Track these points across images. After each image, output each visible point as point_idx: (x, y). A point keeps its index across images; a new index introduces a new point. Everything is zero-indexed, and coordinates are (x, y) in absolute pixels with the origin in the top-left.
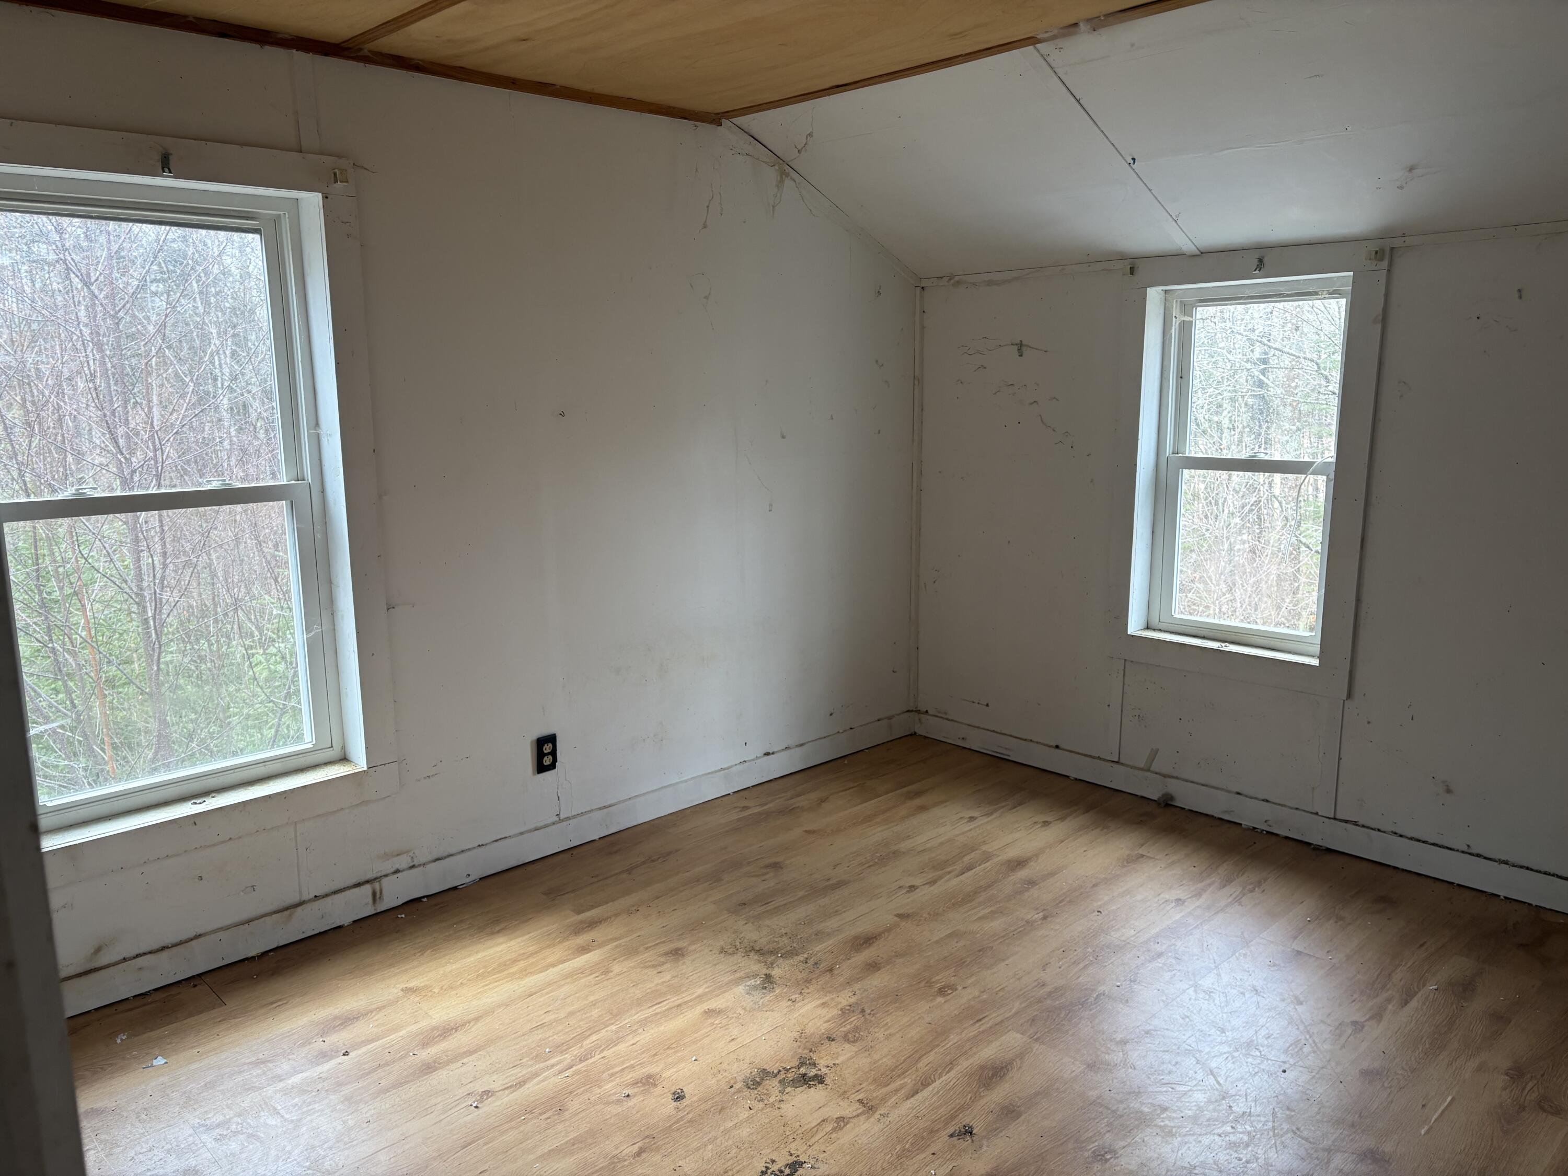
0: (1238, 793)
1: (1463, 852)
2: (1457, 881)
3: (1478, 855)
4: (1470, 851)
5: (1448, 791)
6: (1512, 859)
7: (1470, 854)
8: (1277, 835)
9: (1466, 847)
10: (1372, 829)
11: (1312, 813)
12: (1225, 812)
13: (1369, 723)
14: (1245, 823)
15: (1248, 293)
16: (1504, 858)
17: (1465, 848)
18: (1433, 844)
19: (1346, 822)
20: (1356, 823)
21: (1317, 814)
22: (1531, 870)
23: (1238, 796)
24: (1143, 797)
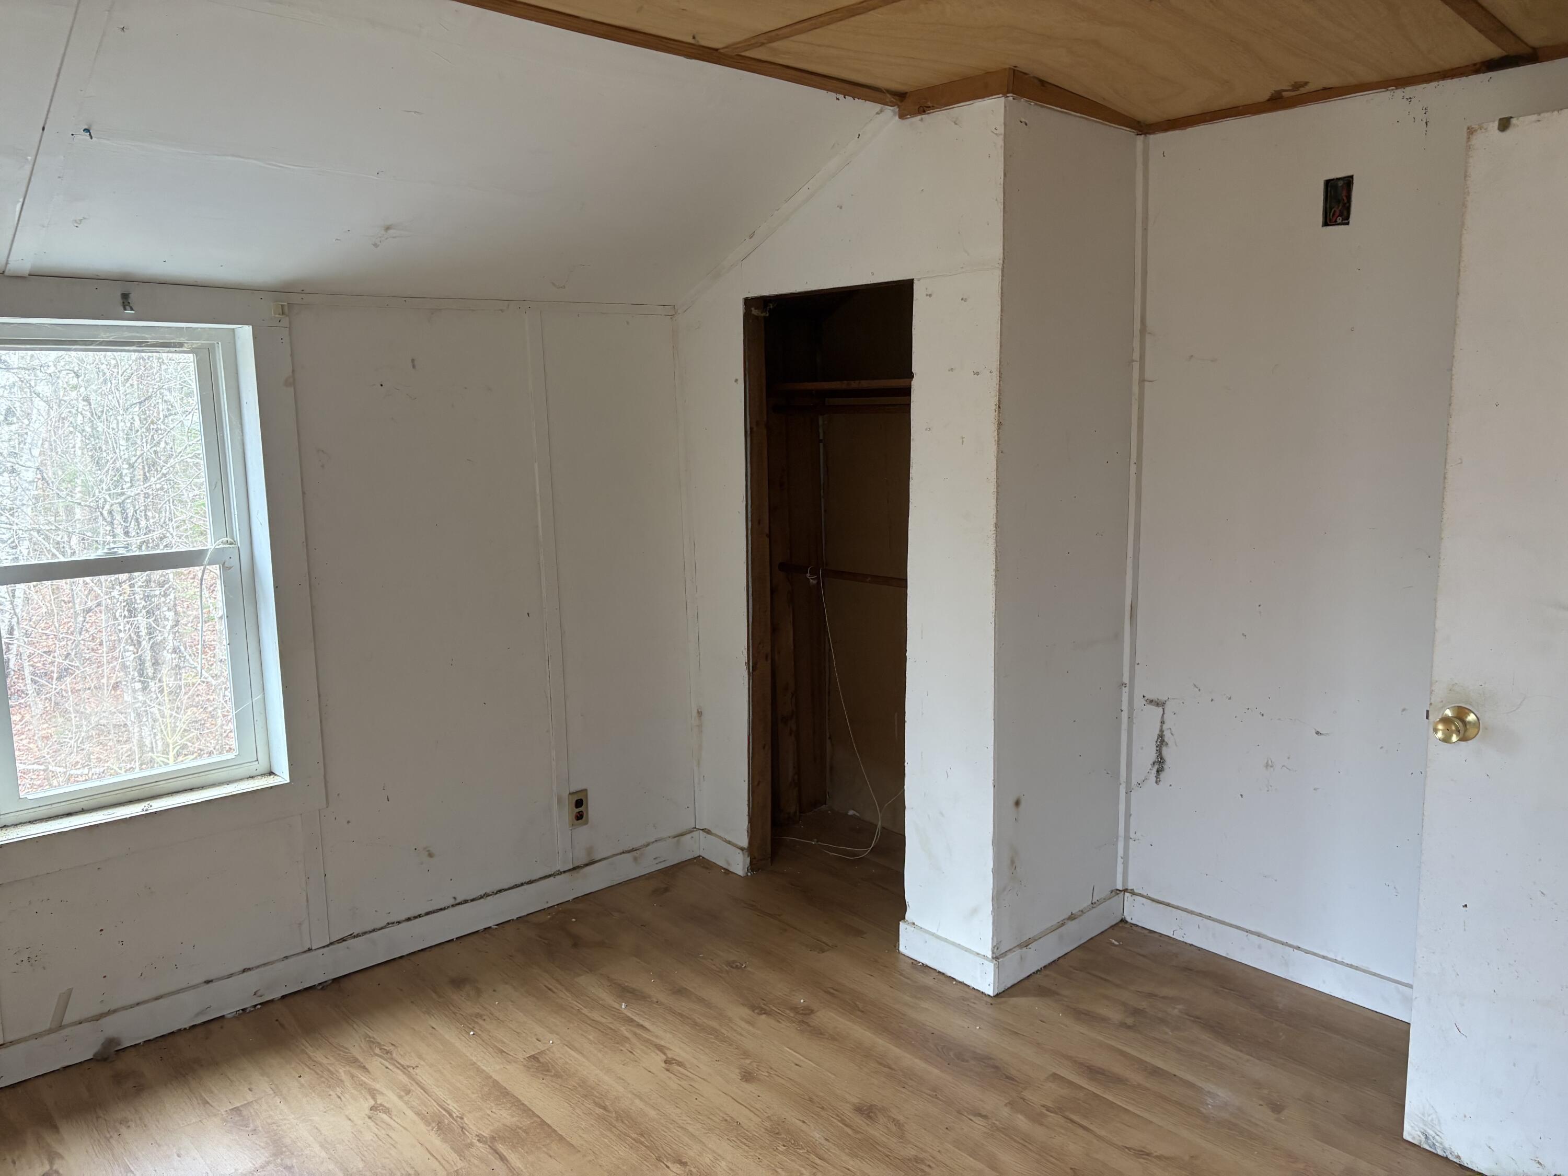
0: (208, 982)
1: (453, 906)
2: (454, 936)
3: (466, 902)
4: (458, 901)
5: (431, 855)
6: (488, 891)
7: (459, 904)
8: (272, 1001)
9: (453, 900)
10: (370, 932)
11: (305, 952)
12: (197, 1015)
13: (348, 822)
14: (228, 1011)
15: (104, 336)
16: (482, 893)
17: (452, 902)
18: (427, 914)
19: (343, 940)
20: (353, 936)
21: (310, 950)
22: (505, 890)
23: (210, 984)
24: (65, 1068)
